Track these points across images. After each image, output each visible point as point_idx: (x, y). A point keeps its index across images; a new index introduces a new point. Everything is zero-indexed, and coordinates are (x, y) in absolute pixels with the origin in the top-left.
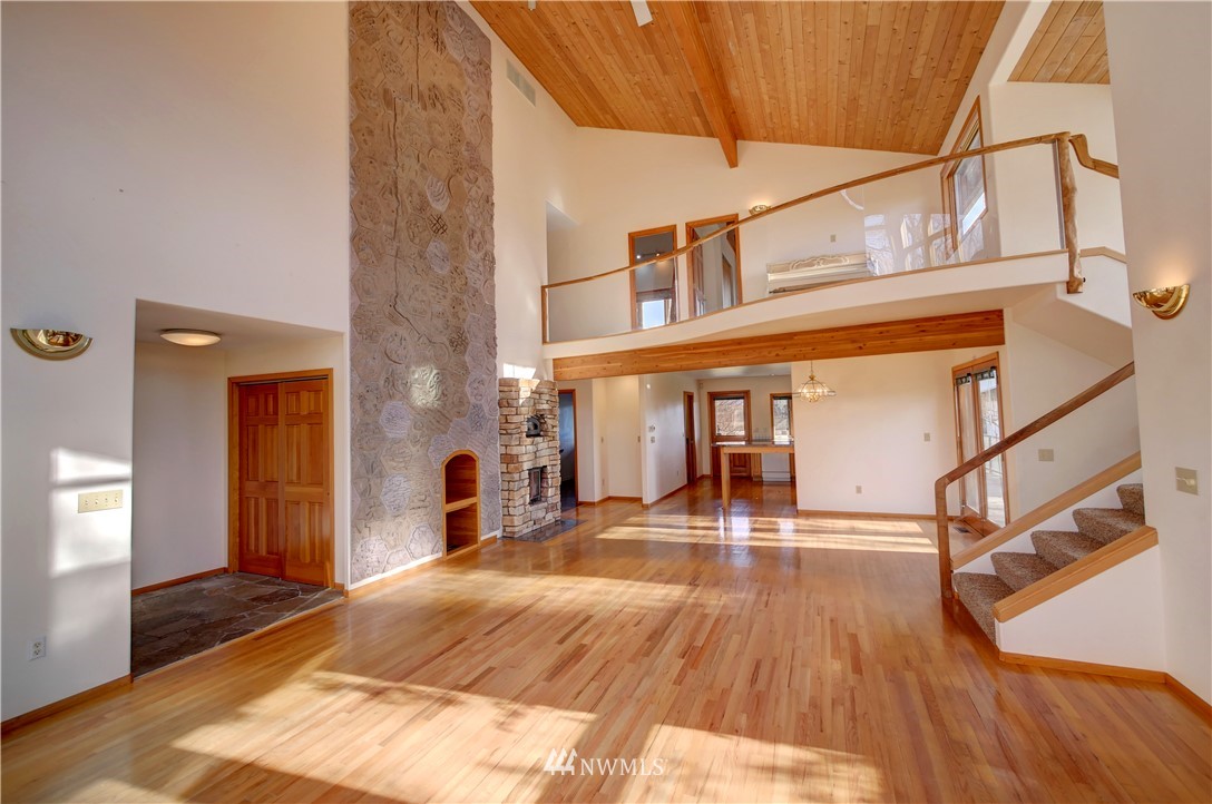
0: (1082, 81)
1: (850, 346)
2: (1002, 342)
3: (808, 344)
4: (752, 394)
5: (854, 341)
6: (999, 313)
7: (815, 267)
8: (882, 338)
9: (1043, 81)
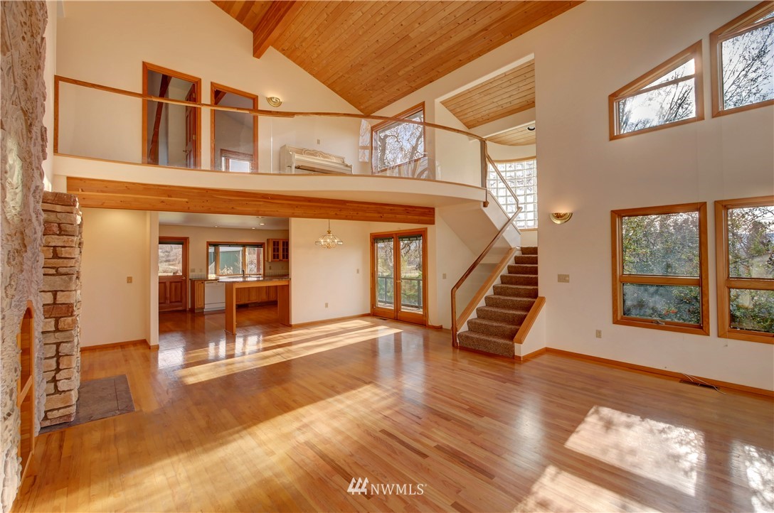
0: (457, 117)
1: (376, 215)
2: (432, 222)
3: (354, 210)
4: (191, 240)
5: (379, 213)
6: (433, 209)
7: (318, 158)
8: (391, 213)
9: (448, 109)
